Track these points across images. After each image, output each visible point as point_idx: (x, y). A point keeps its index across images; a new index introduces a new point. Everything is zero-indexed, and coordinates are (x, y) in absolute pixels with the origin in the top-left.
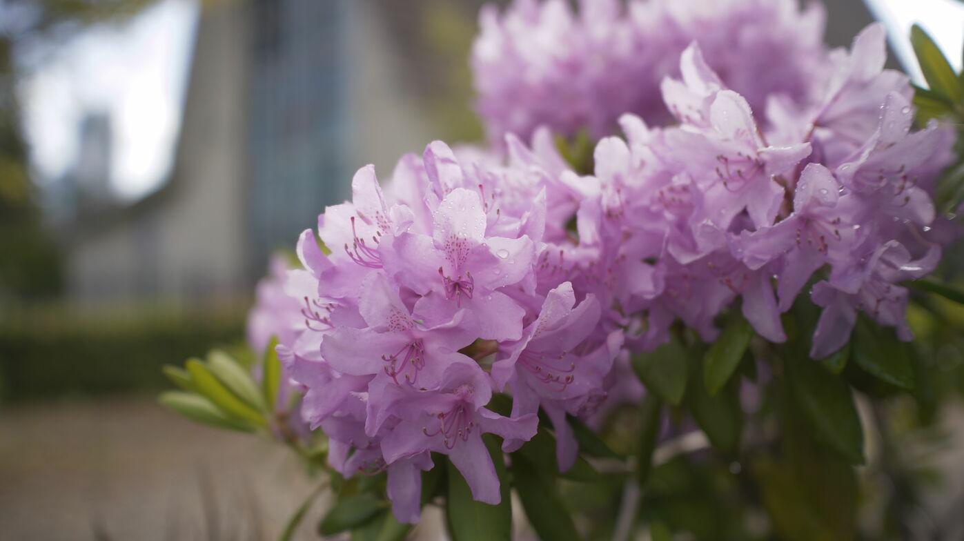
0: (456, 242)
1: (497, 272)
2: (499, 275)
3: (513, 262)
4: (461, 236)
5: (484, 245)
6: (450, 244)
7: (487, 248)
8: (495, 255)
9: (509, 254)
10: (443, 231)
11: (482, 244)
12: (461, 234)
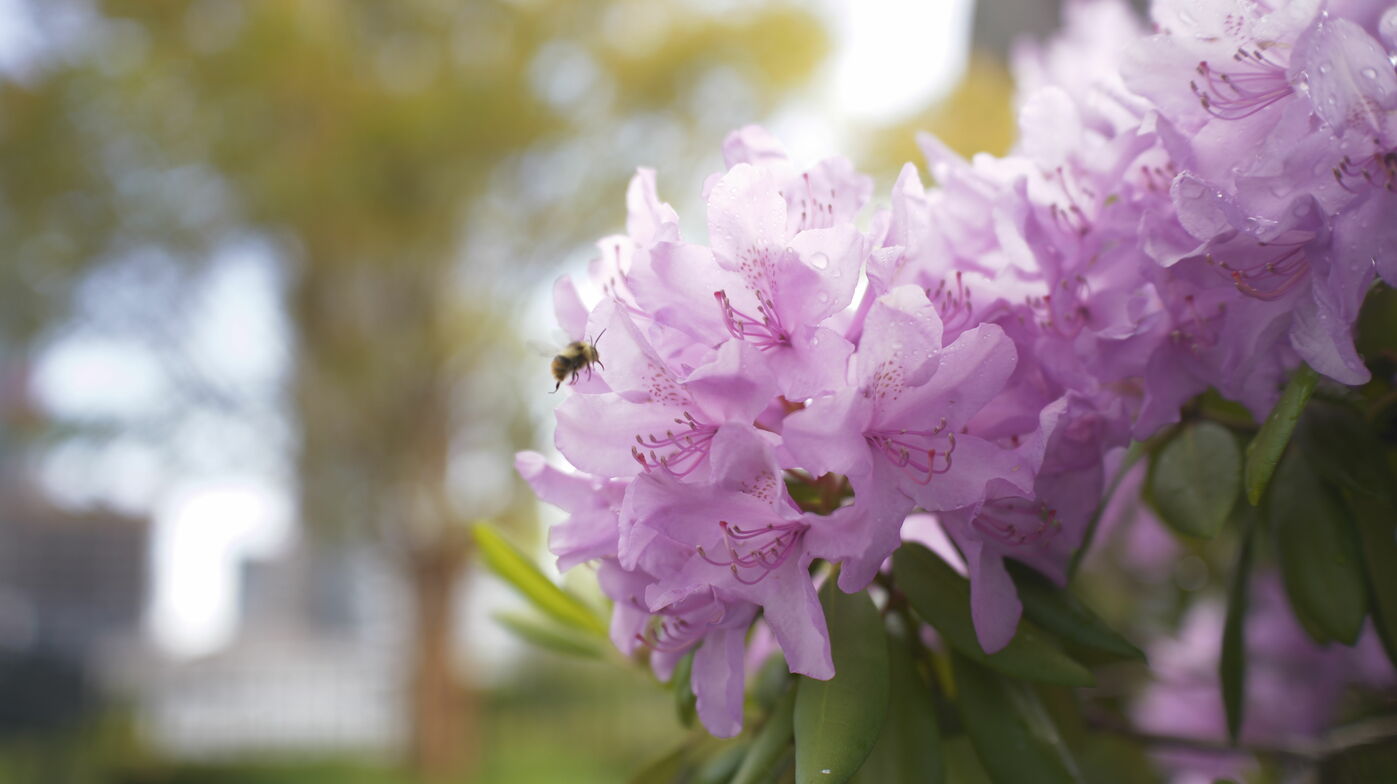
0: (756, 256)
1: (824, 298)
2: (826, 302)
3: (838, 275)
4: (761, 246)
5: (790, 251)
6: (749, 262)
7: (796, 257)
8: (808, 265)
9: (828, 261)
10: (729, 237)
11: (787, 250)
12: (759, 242)
